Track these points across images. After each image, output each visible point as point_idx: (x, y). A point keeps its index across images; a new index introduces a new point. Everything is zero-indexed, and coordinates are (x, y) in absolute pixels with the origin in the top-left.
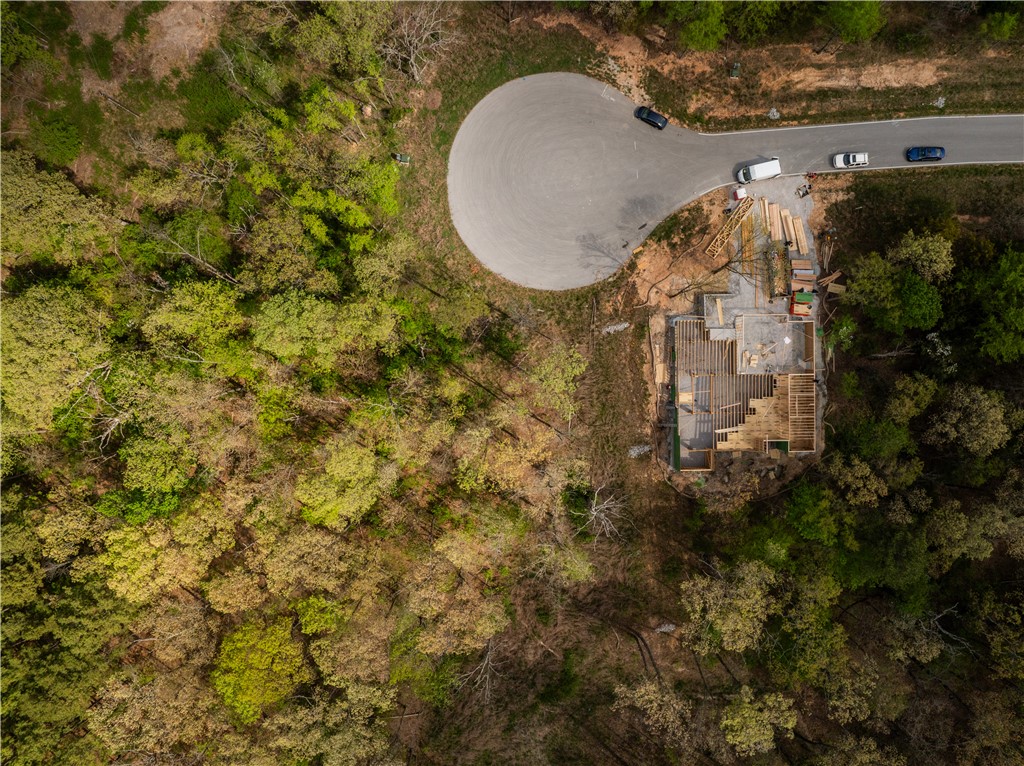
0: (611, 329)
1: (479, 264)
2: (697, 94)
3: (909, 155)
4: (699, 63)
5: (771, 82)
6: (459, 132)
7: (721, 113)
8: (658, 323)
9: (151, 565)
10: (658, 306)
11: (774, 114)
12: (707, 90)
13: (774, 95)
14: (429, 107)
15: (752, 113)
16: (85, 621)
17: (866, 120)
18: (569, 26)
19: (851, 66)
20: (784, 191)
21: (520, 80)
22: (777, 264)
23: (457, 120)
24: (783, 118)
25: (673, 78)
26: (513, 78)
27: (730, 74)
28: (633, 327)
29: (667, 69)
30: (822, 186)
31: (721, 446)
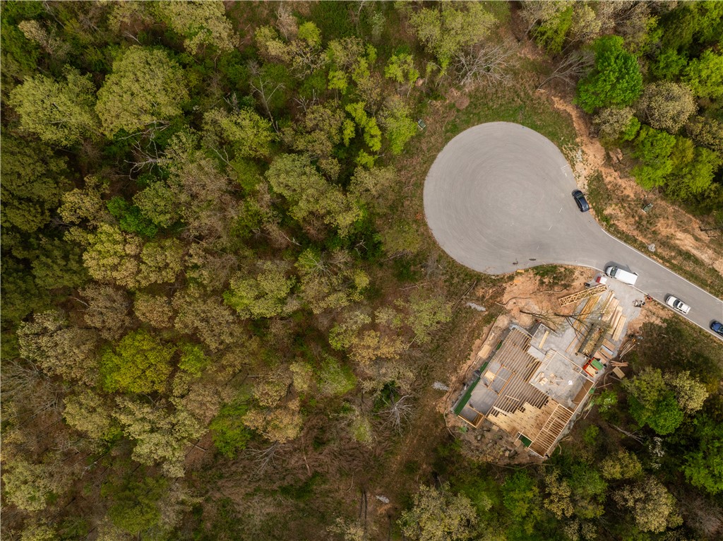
0: (473, 305)
1: (423, 215)
2: (616, 205)
3: (713, 324)
4: (630, 188)
5: (663, 228)
6: (465, 132)
7: (622, 226)
8: (503, 321)
9: (116, 261)
10: (509, 311)
11: (652, 248)
12: (624, 207)
13: (659, 237)
14: (456, 105)
15: (640, 238)
16: (55, 267)
17: (702, 288)
18: (569, 115)
19: (715, 251)
20: (627, 296)
21: (521, 126)
22: (595, 335)
23: (468, 124)
24: (655, 253)
25: (609, 187)
26: (517, 122)
27: (643, 207)
28: (487, 313)
29: (609, 179)
30: (651, 308)
31: (491, 418)
